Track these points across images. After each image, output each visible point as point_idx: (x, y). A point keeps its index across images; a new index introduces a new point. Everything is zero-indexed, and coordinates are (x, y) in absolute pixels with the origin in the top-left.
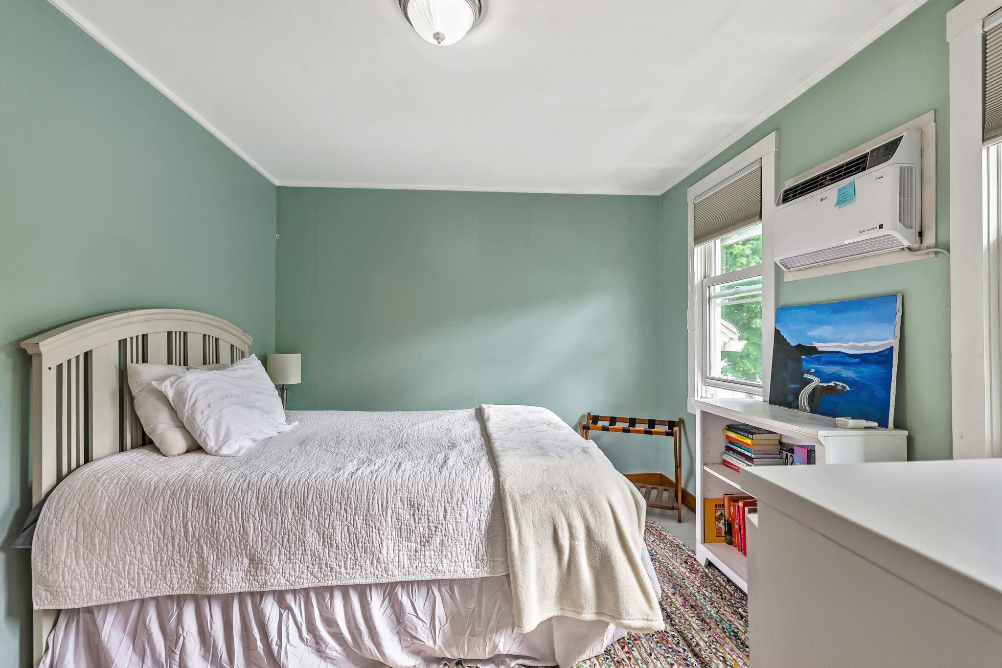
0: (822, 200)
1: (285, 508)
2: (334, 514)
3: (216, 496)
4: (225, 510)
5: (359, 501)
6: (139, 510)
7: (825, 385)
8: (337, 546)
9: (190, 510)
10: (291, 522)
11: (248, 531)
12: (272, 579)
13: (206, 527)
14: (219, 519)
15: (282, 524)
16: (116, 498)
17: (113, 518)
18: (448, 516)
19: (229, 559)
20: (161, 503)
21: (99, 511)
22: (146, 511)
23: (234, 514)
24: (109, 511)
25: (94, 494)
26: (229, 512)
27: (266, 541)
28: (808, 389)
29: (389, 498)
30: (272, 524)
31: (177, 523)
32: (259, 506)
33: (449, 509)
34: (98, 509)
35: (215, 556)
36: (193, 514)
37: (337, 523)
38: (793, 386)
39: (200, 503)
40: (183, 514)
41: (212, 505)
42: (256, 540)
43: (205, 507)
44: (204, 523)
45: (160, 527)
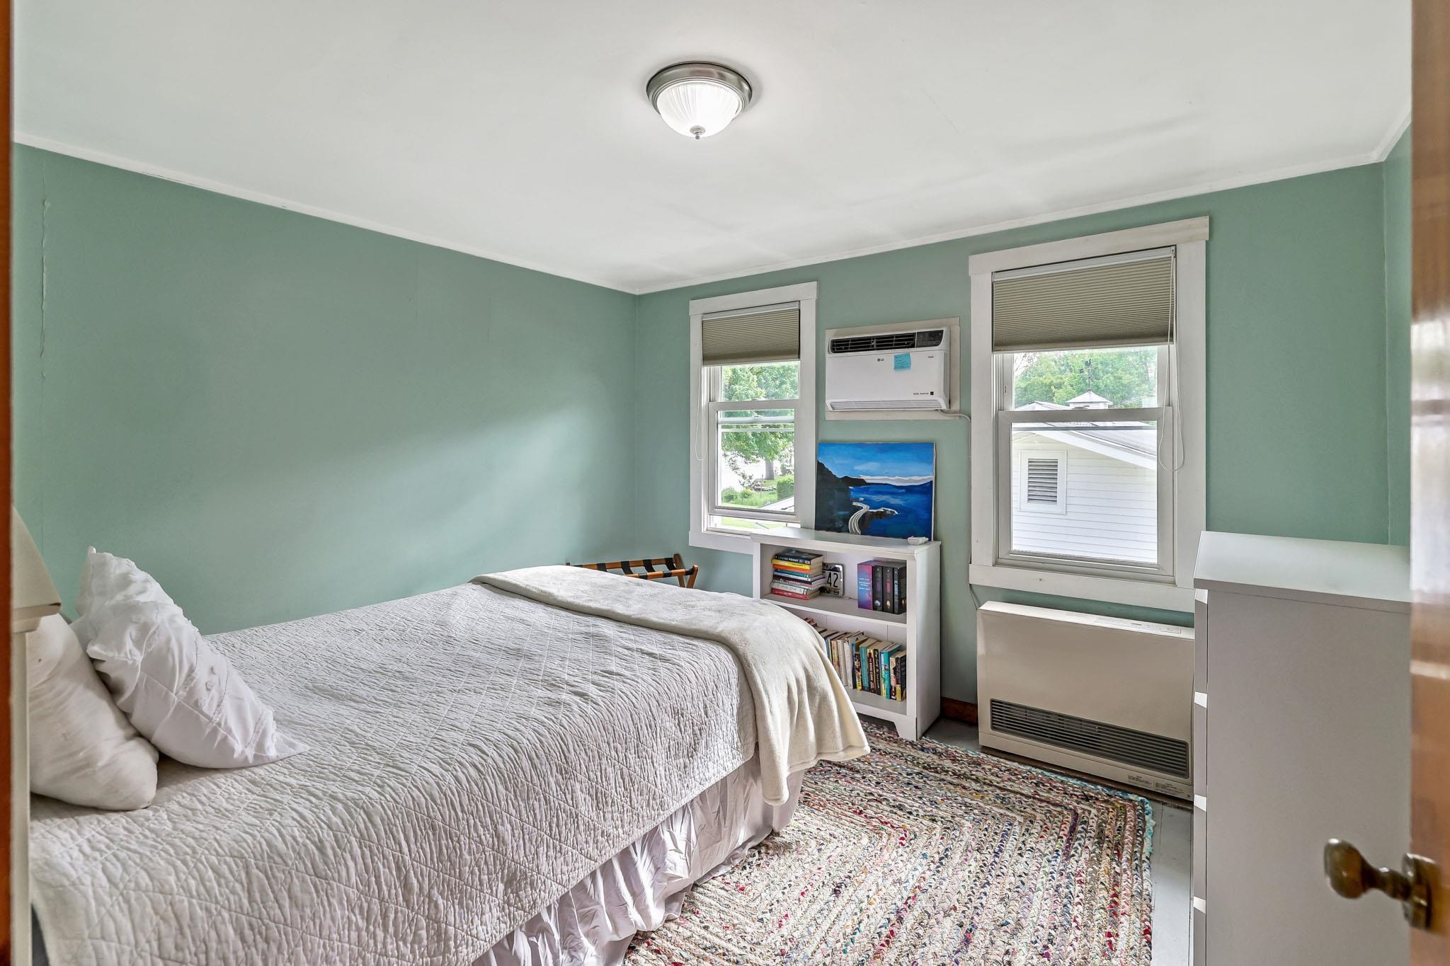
0: (879, 360)
1: (546, 779)
2: (604, 761)
3: (441, 808)
4: (465, 822)
5: (627, 729)
6: (315, 895)
7: (875, 511)
8: (613, 802)
9: (406, 850)
10: (557, 795)
11: (506, 837)
12: (542, 892)
13: (440, 864)
14: (459, 842)
15: (546, 804)
16: (245, 901)
17: (267, 941)
18: (709, 712)
19: (478, 899)
20: (351, 864)
21: (225, 945)
22: (329, 891)
23: (479, 821)
24: (247, 932)
25: (186, 921)
26: (472, 822)
27: (530, 840)
28: (859, 514)
29: (654, 713)
30: (534, 811)
31: (389, 884)
32: (510, 792)
33: (708, 703)
34: (219, 941)
35: (457, 907)
36: (413, 855)
37: (610, 770)
38: (841, 513)
39: (419, 833)
40: (397, 864)
41: (440, 823)
42: (517, 846)
43: (430, 833)
44: (435, 860)
45: (361, 908)
